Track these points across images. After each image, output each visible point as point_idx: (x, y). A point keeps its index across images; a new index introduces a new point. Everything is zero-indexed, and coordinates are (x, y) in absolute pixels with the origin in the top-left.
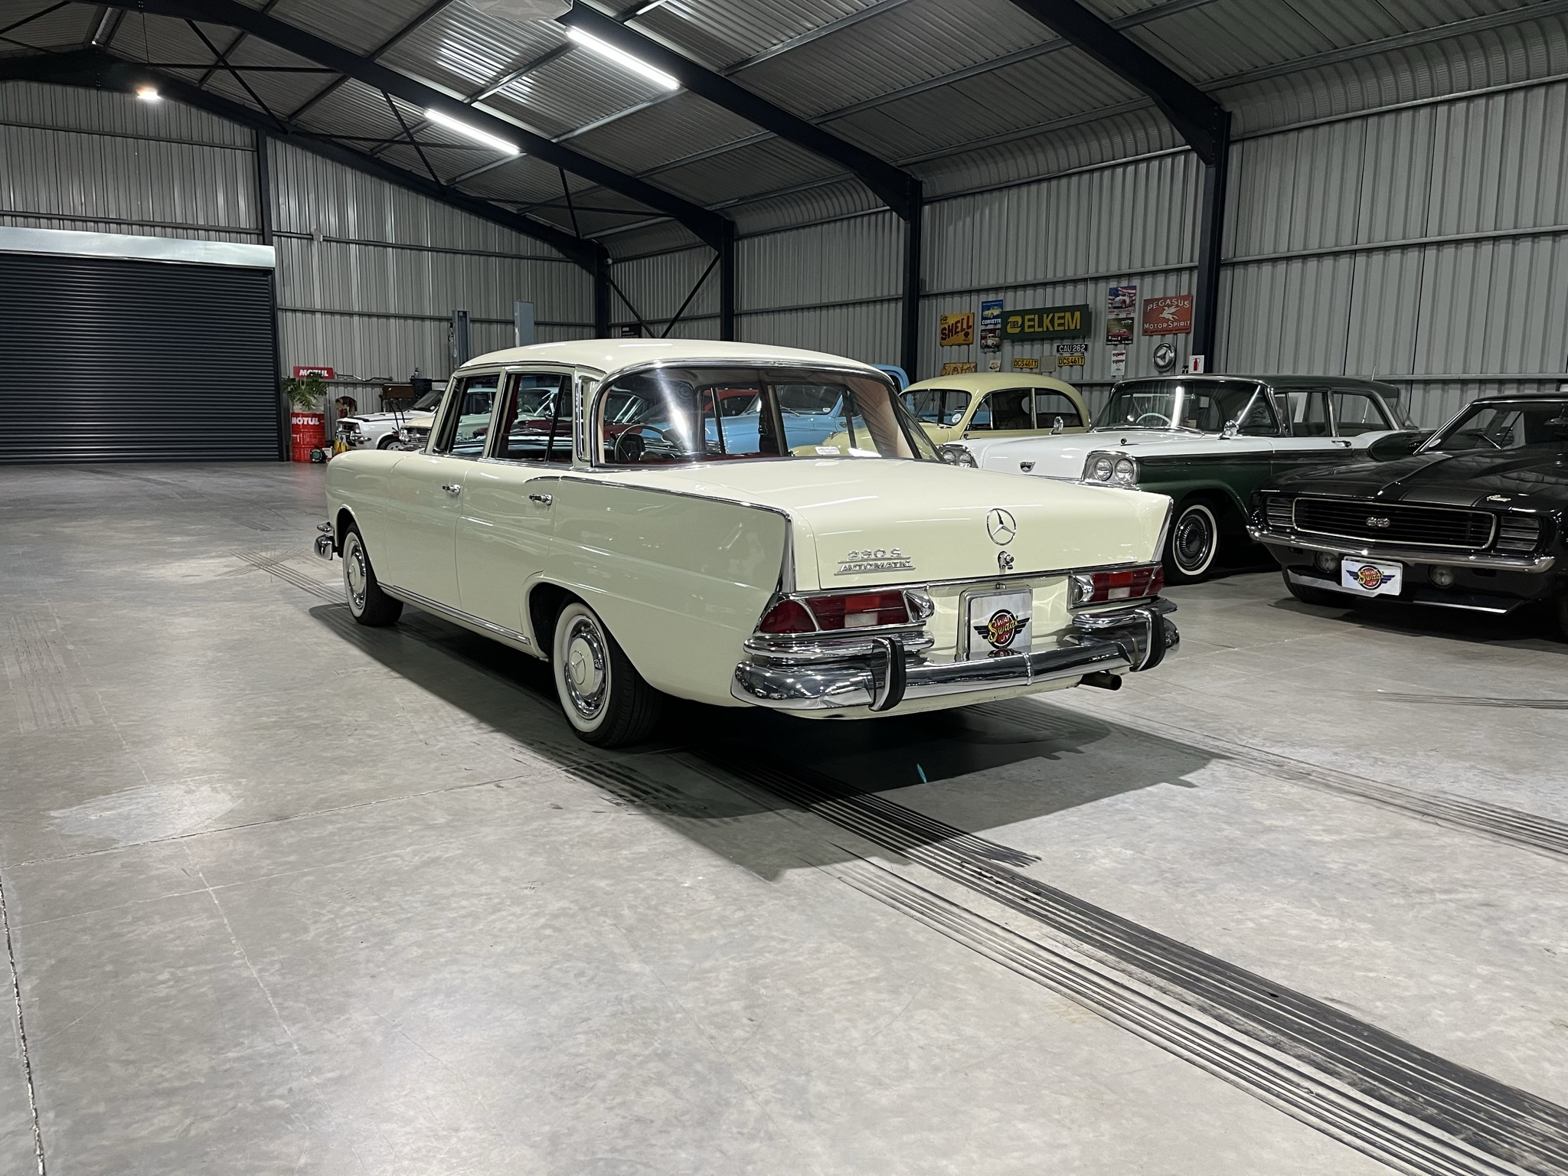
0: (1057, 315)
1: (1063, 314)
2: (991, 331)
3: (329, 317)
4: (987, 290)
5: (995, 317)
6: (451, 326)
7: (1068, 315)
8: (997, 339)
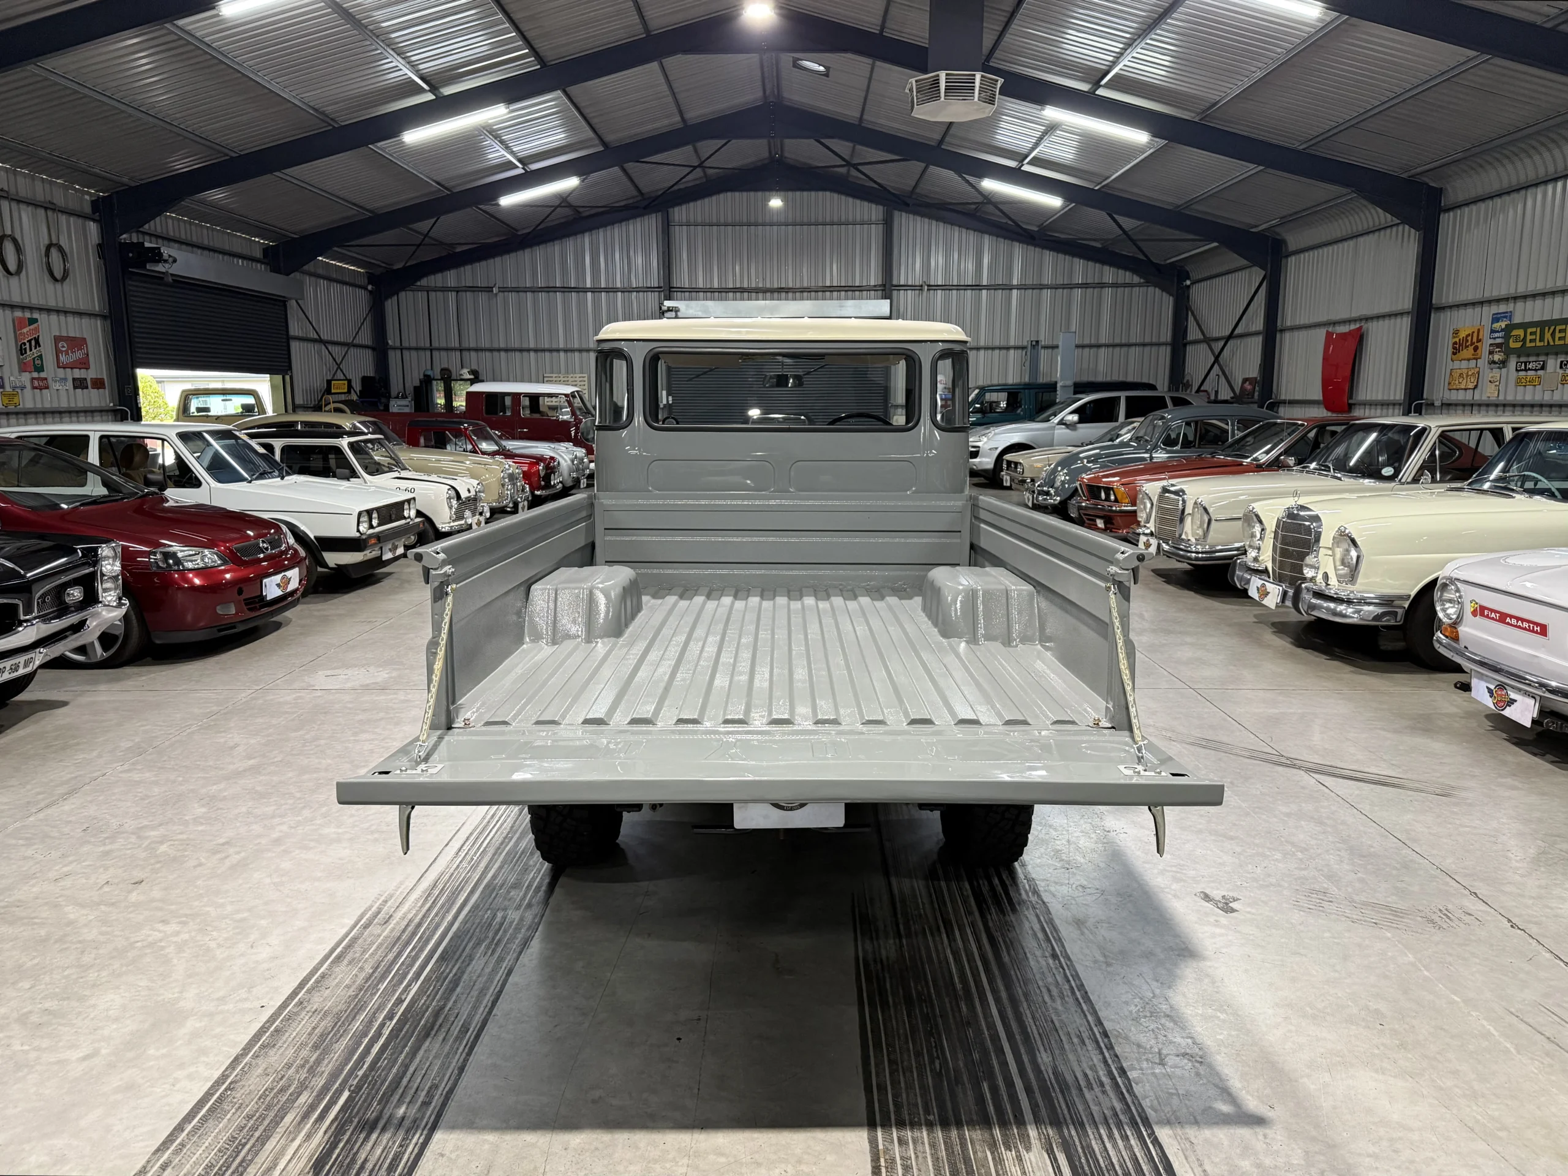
0: (1557, 328)
1: (1564, 327)
2: (1497, 345)
4: (1498, 301)
6: (1028, 354)
8: (1503, 354)
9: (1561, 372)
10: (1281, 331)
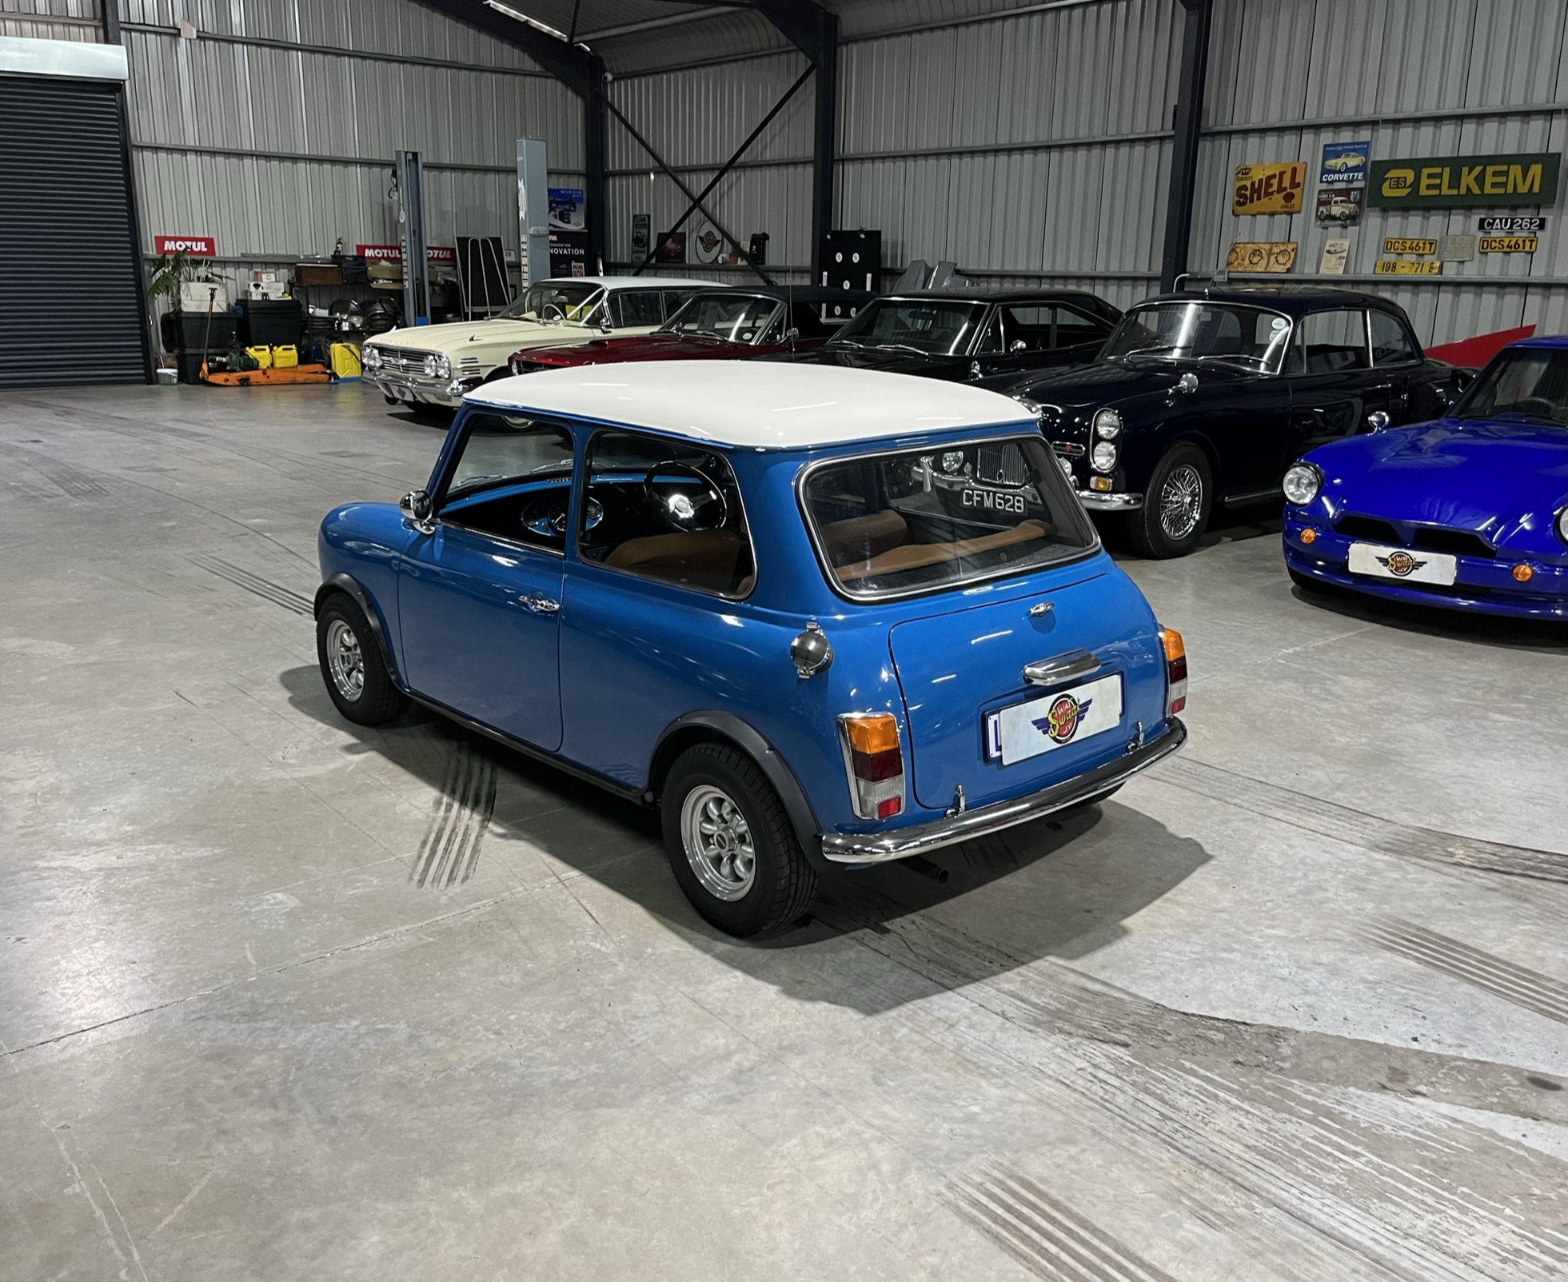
0: (1490, 169)
1: (1505, 168)
2: (1339, 192)
3: (206, 158)
4: (1336, 126)
5: (1348, 170)
6: (394, 174)
7: (1516, 170)
8: (1352, 206)
9: (1480, 234)
10: (843, 161)
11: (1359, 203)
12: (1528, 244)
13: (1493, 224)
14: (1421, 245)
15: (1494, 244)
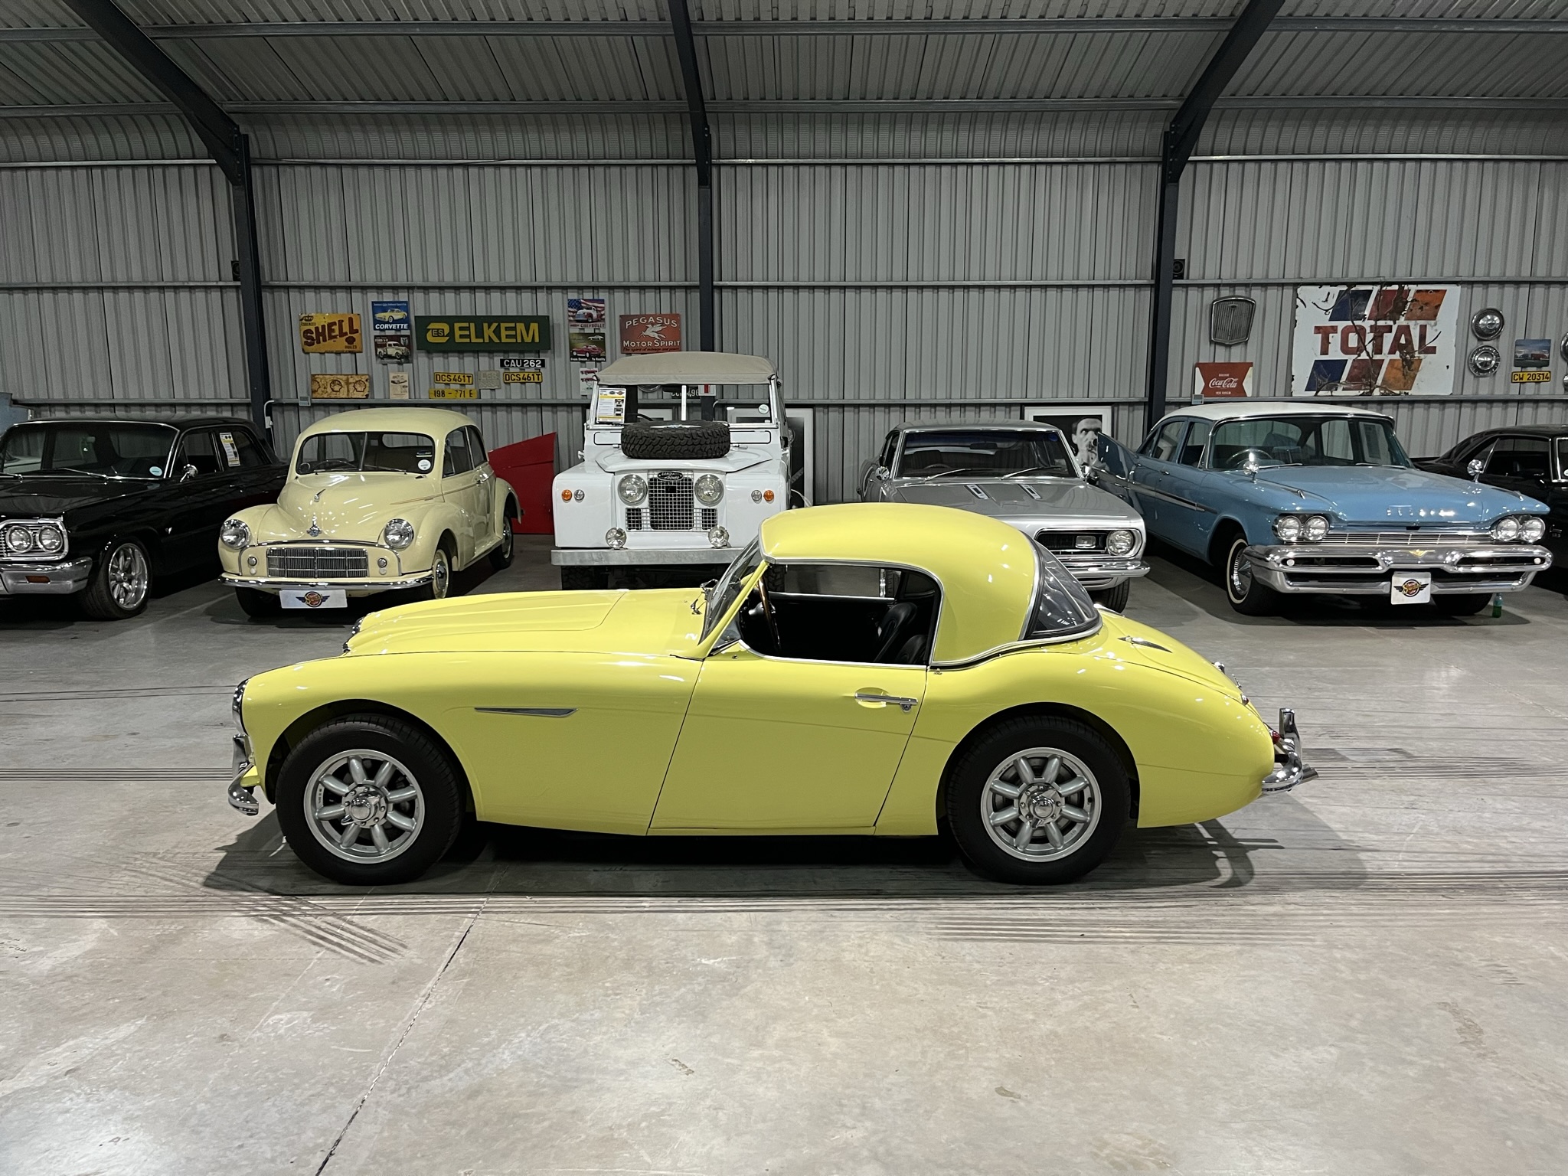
0: (503, 325)
1: (513, 325)
2: (391, 338)
4: (380, 289)
5: (395, 322)
7: (521, 326)
8: (404, 348)
9: (502, 370)
11: (409, 346)
12: (536, 377)
13: (510, 363)
14: (462, 377)
15: (513, 377)
